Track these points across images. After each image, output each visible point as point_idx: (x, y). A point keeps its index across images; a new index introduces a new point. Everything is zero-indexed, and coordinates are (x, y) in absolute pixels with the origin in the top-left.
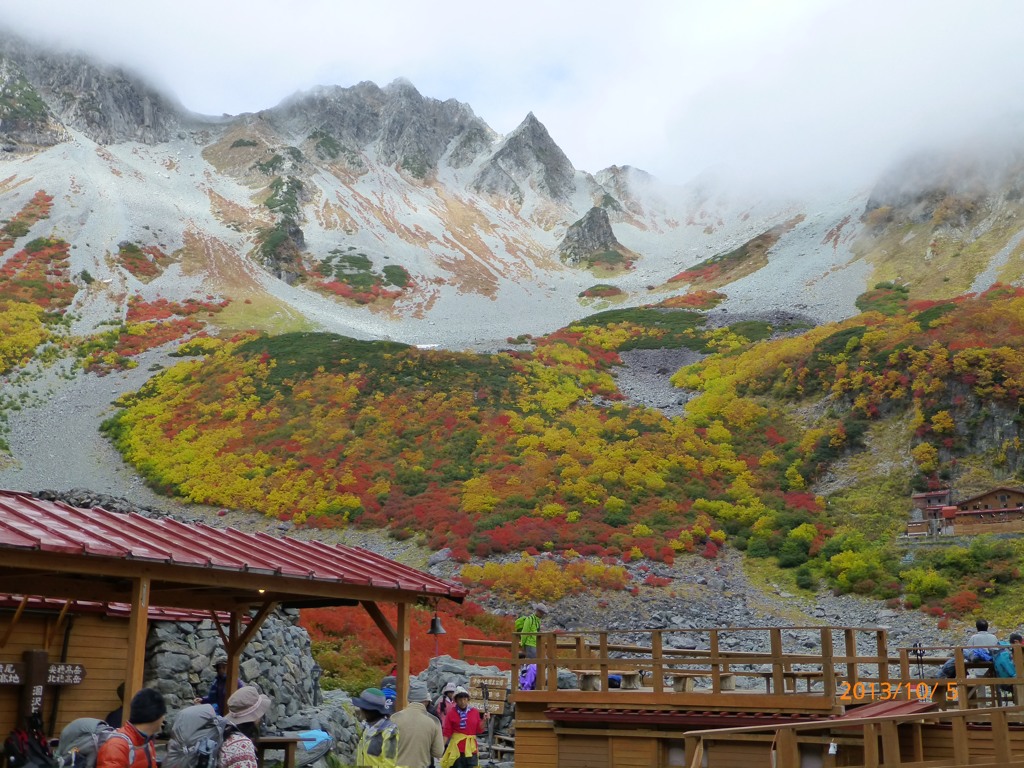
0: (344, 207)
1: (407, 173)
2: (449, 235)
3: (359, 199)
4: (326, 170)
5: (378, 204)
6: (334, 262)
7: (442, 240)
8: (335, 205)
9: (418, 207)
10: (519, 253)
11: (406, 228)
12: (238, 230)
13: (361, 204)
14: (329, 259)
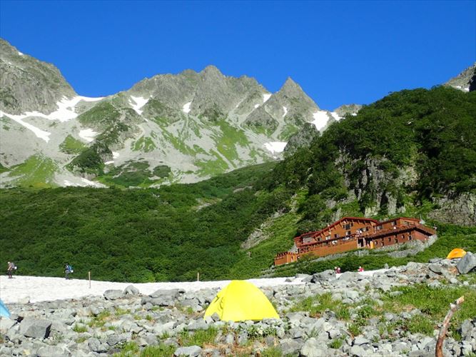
0: (153, 139)
1: (206, 119)
2: (215, 150)
3: (165, 134)
4: (152, 120)
5: (177, 136)
6: (126, 166)
7: (208, 151)
8: (146, 138)
9: (204, 136)
10: (257, 156)
11: (187, 147)
12: (69, 153)
13: (165, 137)
14: (123, 165)
